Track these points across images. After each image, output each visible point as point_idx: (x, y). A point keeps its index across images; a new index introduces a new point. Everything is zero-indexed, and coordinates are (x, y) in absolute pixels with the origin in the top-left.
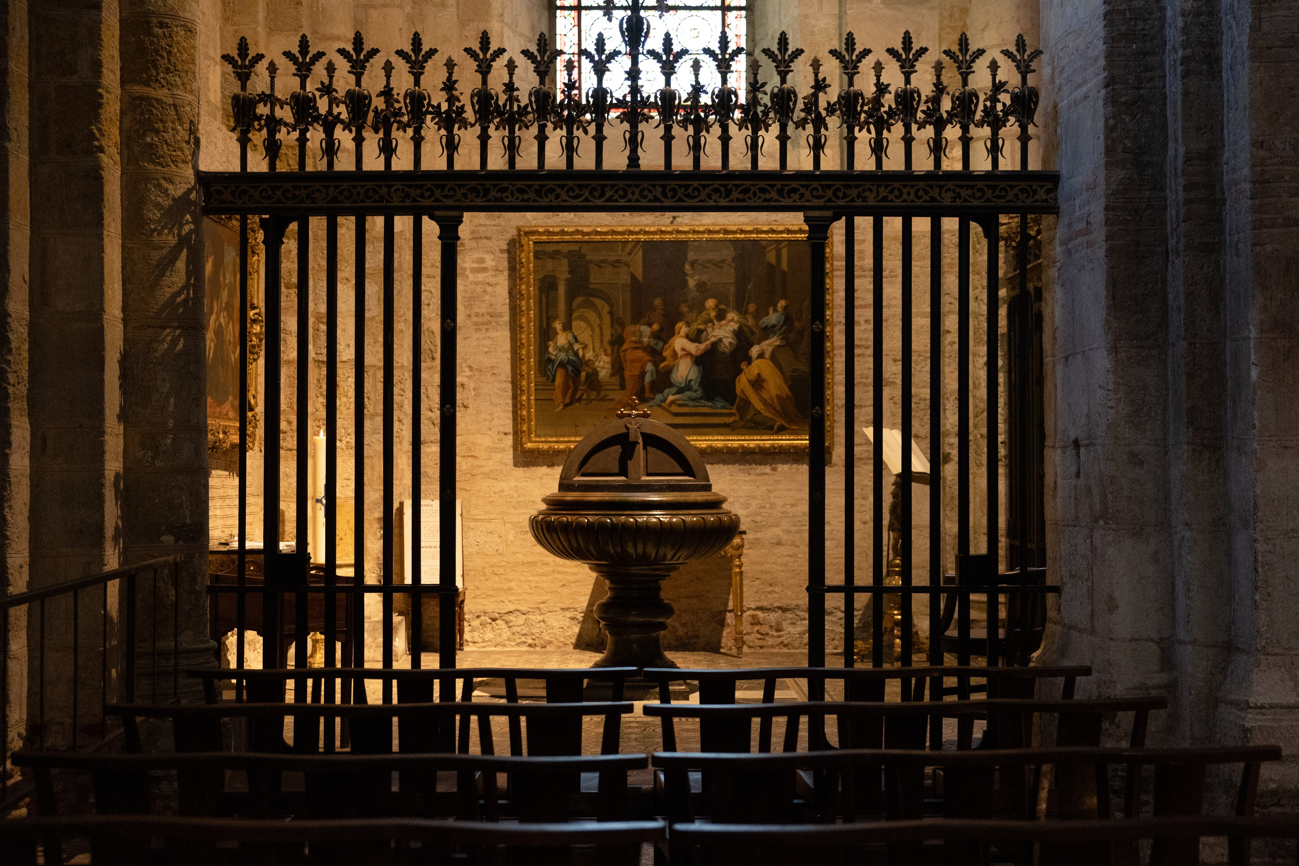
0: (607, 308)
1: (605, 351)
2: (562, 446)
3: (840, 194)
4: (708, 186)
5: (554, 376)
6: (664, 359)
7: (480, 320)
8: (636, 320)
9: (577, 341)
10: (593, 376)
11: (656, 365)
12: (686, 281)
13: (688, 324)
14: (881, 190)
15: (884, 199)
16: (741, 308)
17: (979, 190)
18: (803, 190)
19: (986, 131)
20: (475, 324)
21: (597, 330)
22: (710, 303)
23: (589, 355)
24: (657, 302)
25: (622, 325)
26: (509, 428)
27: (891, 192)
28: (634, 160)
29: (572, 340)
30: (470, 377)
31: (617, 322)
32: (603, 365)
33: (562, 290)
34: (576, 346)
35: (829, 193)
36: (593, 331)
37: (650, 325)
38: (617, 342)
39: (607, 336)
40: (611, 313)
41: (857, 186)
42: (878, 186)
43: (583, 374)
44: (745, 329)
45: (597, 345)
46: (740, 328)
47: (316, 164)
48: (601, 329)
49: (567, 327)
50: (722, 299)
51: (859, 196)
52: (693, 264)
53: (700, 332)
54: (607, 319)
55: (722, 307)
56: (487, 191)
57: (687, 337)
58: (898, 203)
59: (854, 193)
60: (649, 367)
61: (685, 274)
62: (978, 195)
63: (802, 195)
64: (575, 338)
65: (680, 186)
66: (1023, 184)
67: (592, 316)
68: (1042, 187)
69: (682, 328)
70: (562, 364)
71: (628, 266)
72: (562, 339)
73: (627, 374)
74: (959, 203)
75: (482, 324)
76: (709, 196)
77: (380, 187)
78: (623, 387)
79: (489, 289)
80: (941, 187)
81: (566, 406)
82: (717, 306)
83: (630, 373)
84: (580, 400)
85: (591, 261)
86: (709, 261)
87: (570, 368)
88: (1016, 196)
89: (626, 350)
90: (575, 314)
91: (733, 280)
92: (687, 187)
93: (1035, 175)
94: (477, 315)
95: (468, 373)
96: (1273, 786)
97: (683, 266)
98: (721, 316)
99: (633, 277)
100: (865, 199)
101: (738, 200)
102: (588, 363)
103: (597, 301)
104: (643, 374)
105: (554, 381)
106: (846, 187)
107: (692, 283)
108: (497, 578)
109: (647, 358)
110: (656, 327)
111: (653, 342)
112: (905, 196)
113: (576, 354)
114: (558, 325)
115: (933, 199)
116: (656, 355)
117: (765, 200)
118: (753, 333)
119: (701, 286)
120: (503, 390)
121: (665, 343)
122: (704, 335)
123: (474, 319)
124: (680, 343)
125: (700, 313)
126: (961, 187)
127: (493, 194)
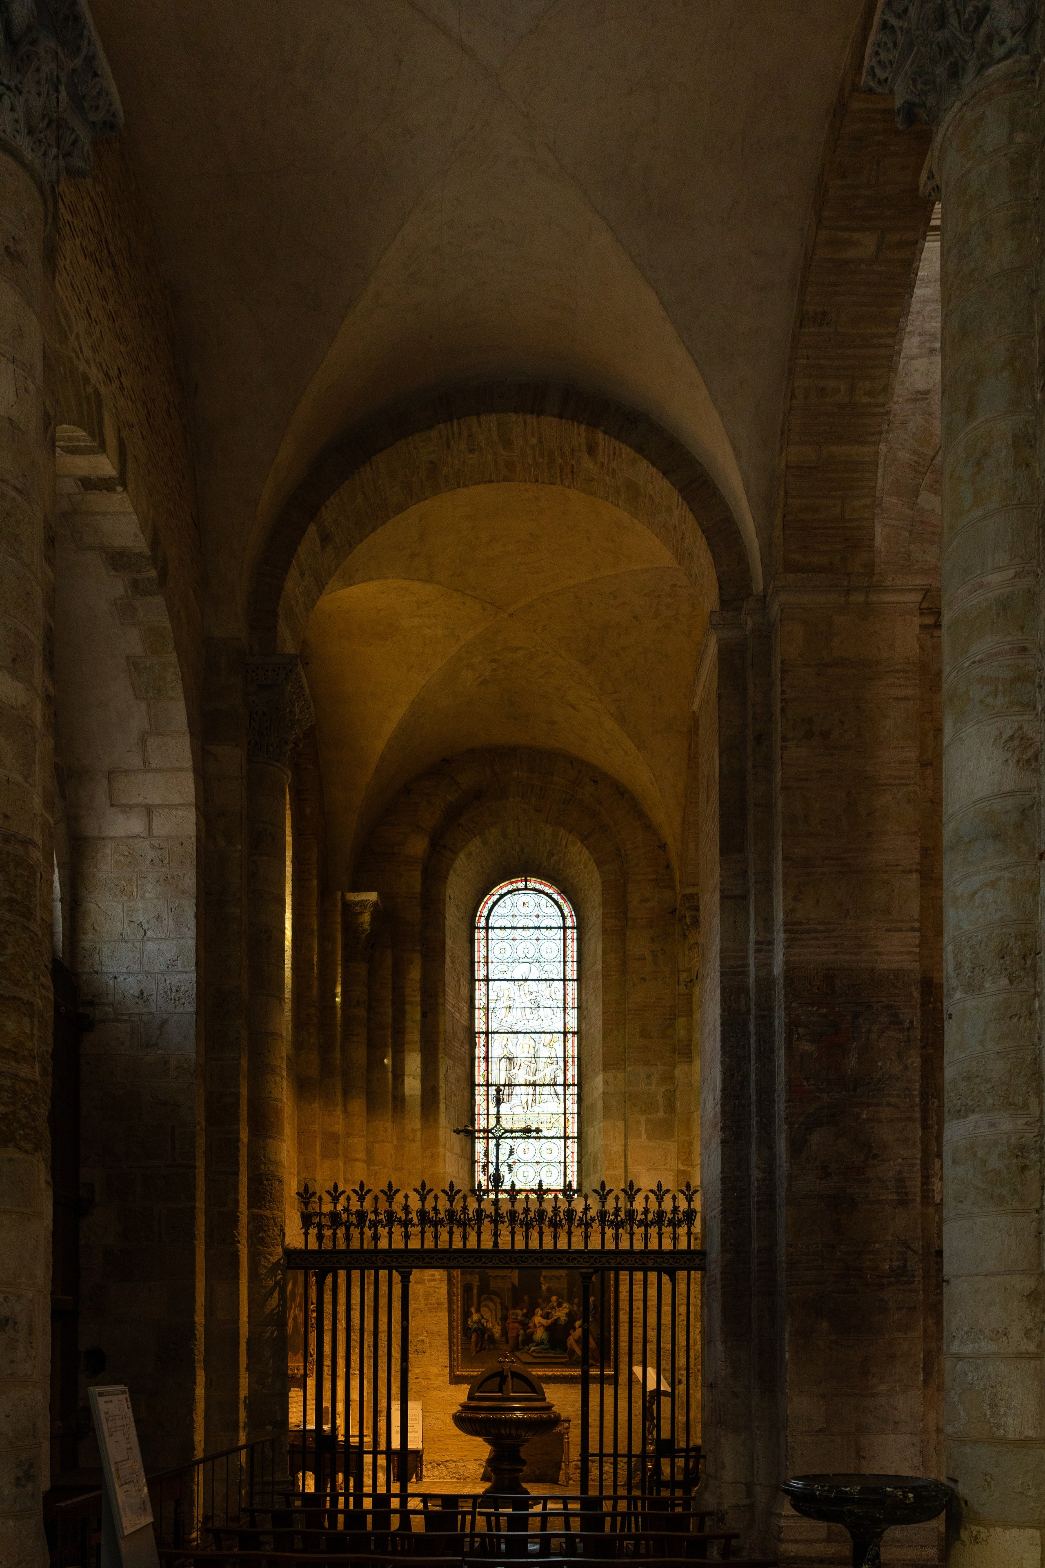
0: (499, 1301)
1: (498, 1323)
2: (475, 1374)
3: (597, 1261)
4: (532, 1256)
5: (471, 1337)
6: (529, 1328)
7: (432, 1306)
8: (514, 1307)
9: (483, 1318)
10: (492, 1336)
11: (525, 1331)
12: (541, 1287)
13: (542, 1310)
14: (618, 1259)
15: (619, 1263)
16: (570, 1301)
17: (667, 1259)
18: (579, 1259)
19: (670, 1229)
20: (430, 1309)
21: (494, 1312)
22: (554, 1298)
23: (490, 1325)
24: (526, 1298)
25: (507, 1310)
26: (447, 1364)
27: (623, 1260)
28: (496, 1244)
29: (481, 1318)
30: (427, 1337)
31: (505, 1308)
32: (497, 1331)
33: (475, 1291)
34: (483, 1321)
35: (592, 1260)
36: (492, 1313)
37: (522, 1310)
38: (504, 1318)
39: (499, 1316)
40: (501, 1303)
41: (606, 1257)
42: (617, 1257)
43: (486, 1336)
44: (572, 1312)
45: (494, 1319)
46: (570, 1311)
47: (341, 1245)
48: (496, 1312)
49: (478, 1311)
50: (560, 1296)
51: (607, 1261)
52: (545, 1278)
53: (548, 1313)
54: (499, 1306)
55: (560, 1300)
56: (424, 1259)
57: (541, 1316)
58: (626, 1265)
59: (604, 1260)
60: (521, 1332)
61: (541, 1283)
62: (666, 1261)
63: (579, 1261)
64: (482, 1316)
65: (518, 1257)
66: (689, 1256)
67: (491, 1305)
68: (698, 1257)
69: (539, 1312)
70: (475, 1330)
71: (510, 1278)
72: (475, 1317)
73: (510, 1335)
74: (656, 1265)
75: (433, 1308)
76: (533, 1261)
77: (372, 1256)
78: (507, 1342)
79: (437, 1290)
80: (648, 1257)
81: (477, 1352)
82: (557, 1300)
83: (512, 1334)
84: (484, 1349)
85: (490, 1276)
86: (553, 1276)
87: (479, 1332)
88: (685, 1262)
89: (509, 1323)
90: (482, 1304)
91: (566, 1286)
92: (522, 1257)
93: (695, 1252)
94: (431, 1304)
95: (426, 1334)
96: (792, 1554)
97: (540, 1279)
98: (560, 1305)
99: (513, 1284)
100: (610, 1263)
101: (547, 1264)
102: (489, 1330)
103: (493, 1297)
104: (518, 1335)
105: (471, 1339)
106: (601, 1257)
107: (544, 1287)
108: (440, 1443)
109: (520, 1327)
110: (525, 1311)
111: (523, 1319)
112: (630, 1262)
113: (483, 1325)
114: (473, 1310)
115: (643, 1263)
116: (525, 1325)
117: (560, 1264)
118: (576, 1314)
119: (549, 1289)
120: (444, 1343)
121: (530, 1319)
122: (550, 1315)
123: (429, 1306)
124: (537, 1319)
125: (549, 1303)
126: (658, 1257)
127: (427, 1260)
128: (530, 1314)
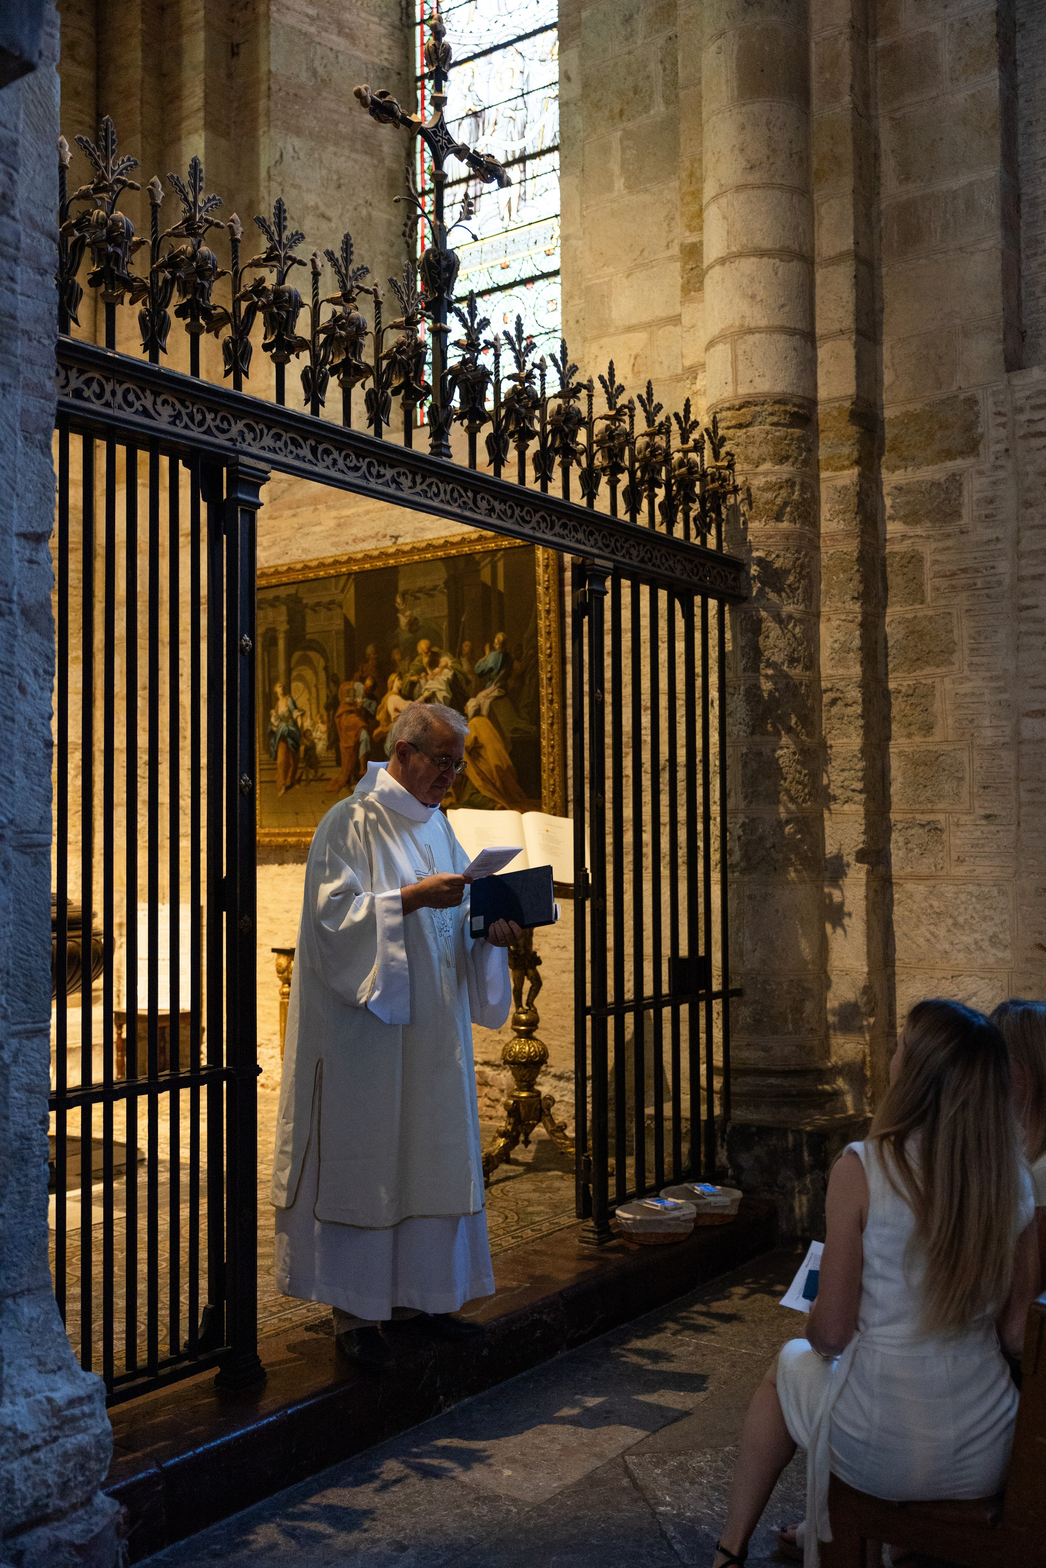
0: (322, 663)
1: (321, 717)
2: (292, 840)
5: (276, 752)
6: (377, 724)
8: (349, 678)
9: (296, 707)
10: (311, 748)
11: (370, 733)
12: (397, 619)
13: (401, 677)
16: (456, 653)
21: (314, 690)
22: (423, 645)
23: (307, 724)
24: (370, 650)
25: (337, 683)
29: (292, 707)
31: (333, 680)
32: (320, 734)
33: (281, 644)
34: (296, 714)
36: (310, 693)
37: (362, 680)
38: (333, 704)
39: (323, 700)
40: (326, 669)
43: (302, 748)
44: (460, 676)
45: (314, 711)
46: (455, 675)
48: (317, 690)
49: (287, 691)
50: (435, 640)
52: (403, 595)
53: (413, 684)
54: (322, 675)
55: (435, 649)
57: (400, 693)
60: (364, 735)
61: (397, 611)
64: (294, 703)
67: (308, 673)
69: (395, 683)
70: (283, 738)
71: (341, 606)
72: (283, 706)
73: (343, 745)
78: (339, 763)
81: (288, 788)
82: (429, 649)
83: (345, 743)
84: (299, 781)
85: (306, 606)
86: (420, 590)
87: (290, 741)
89: (340, 716)
90: (294, 674)
91: (445, 612)
97: (394, 601)
98: (434, 662)
99: (347, 621)
102: (307, 734)
103: (313, 655)
104: (358, 744)
105: (276, 759)
107: (403, 621)
109: (361, 723)
110: (369, 682)
111: (367, 702)
113: (295, 723)
114: (279, 689)
116: (369, 718)
118: (468, 682)
119: (413, 623)
121: (379, 703)
122: (417, 688)
124: (393, 701)
125: (412, 659)
128: (377, 693)
